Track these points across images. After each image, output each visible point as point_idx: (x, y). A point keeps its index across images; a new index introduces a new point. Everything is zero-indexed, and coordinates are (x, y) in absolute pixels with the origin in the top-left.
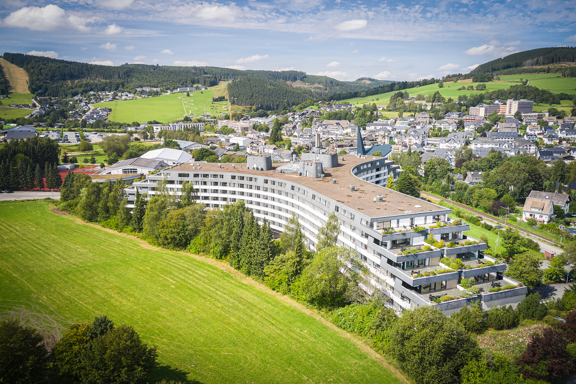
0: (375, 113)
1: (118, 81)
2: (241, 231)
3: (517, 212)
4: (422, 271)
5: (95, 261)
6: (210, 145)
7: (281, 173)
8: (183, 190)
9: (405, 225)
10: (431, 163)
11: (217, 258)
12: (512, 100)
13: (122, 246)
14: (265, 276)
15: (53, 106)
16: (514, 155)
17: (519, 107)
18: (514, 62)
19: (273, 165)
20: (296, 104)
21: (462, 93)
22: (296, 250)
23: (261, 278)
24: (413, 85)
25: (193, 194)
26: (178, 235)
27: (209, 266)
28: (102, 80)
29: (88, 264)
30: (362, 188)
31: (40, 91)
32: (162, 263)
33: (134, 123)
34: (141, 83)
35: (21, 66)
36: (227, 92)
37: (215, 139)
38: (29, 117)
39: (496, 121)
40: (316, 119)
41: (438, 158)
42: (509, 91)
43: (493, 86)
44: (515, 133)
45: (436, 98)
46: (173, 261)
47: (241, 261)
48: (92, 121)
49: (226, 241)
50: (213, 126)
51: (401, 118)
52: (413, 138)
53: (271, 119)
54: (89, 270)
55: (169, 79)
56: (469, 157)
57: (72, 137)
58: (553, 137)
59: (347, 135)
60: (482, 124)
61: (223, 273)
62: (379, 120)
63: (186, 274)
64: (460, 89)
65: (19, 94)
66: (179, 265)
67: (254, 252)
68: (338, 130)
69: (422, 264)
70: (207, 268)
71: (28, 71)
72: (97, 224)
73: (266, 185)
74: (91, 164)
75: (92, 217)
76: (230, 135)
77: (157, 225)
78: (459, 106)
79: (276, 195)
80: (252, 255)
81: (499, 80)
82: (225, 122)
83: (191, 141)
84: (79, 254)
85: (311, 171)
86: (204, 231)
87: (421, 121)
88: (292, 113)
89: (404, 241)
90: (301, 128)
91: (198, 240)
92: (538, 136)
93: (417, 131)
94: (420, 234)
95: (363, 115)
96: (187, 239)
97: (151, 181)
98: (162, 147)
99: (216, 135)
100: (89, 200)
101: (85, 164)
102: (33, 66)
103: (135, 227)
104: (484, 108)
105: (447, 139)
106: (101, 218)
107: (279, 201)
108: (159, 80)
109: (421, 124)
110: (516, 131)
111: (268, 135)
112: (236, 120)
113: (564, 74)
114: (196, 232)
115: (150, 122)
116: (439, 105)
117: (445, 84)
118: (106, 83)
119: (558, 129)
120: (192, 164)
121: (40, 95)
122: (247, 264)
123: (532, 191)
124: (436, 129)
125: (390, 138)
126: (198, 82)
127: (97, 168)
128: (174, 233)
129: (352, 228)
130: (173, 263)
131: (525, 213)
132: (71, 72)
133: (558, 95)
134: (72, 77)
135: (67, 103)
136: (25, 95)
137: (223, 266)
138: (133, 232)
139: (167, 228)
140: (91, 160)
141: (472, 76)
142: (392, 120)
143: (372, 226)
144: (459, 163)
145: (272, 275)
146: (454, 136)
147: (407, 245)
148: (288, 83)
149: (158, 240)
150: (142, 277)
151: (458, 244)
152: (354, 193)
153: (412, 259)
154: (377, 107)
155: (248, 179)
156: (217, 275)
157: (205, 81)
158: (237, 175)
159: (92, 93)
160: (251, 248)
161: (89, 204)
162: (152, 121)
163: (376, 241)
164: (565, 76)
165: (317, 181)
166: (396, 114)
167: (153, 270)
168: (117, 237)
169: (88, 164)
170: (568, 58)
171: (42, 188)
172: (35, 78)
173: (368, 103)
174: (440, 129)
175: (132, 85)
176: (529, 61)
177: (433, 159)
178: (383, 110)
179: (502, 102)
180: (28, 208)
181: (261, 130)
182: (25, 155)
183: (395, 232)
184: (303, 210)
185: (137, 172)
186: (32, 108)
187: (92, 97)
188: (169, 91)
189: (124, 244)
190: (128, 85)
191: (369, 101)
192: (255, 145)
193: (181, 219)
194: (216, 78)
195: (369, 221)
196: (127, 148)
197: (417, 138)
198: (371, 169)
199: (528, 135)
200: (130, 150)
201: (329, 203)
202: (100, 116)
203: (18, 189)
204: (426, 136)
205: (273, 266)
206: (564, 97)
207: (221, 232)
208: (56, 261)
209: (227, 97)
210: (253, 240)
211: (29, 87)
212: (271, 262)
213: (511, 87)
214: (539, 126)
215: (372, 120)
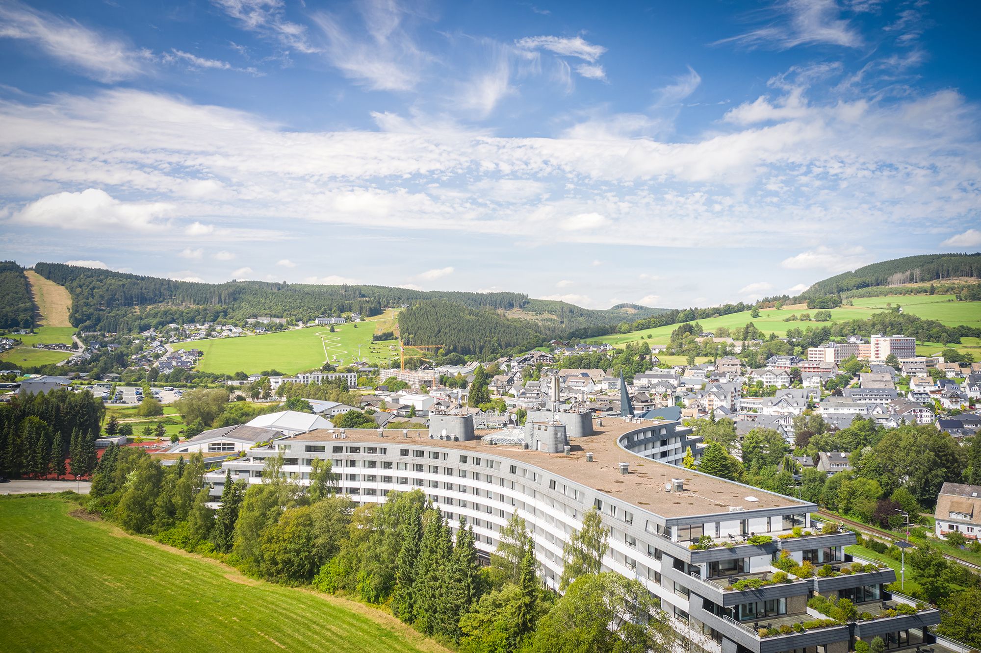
0: (648, 357)
1: (218, 307)
2: (417, 545)
3: (923, 521)
4: (776, 624)
5: (134, 603)
6: (366, 408)
7: (492, 444)
8: (311, 476)
9: (732, 535)
10: (753, 438)
11: (369, 600)
12: (879, 336)
13: (191, 577)
14: (463, 635)
15: (106, 346)
16: (895, 426)
17: (893, 348)
18: (874, 278)
19: (476, 433)
20: (512, 344)
21: (793, 326)
22: (524, 582)
23: (454, 640)
24: (706, 314)
25: (329, 484)
26: (298, 555)
27: (354, 616)
28: (191, 306)
29: (120, 610)
30: (640, 469)
31: (87, 323)
32: (262, 609)
33: (238, 374)
34: (255, 311)
35: (61, 283)
36: (397, 324)
37: (375, 398)
38: (65, 364)
39: (856, 370)
40: (546, 368)
41: (765, 429)
42: (871, 323)
43: (841, 315)
44: (891, 389)
45: (749, 333)
46: (285, 605)
47: (416, 606)
48: (168, 371)
49: (387, 567)
50: (372, 379)
51: (692, 366)
52: (715, 399)
53: (469, 368)
54: (120, 621)
55: (302, 304)
56: (818, 429)
57: (131, 395)
58: (958, 396)
59: (602, 392)
60: (832, 375)
61: (379, 629)
62: (655, 368)
63: (307, 632)
64: (787, 320)
65: (53, 328)
66: (295, 613)
67: (441, 587)
68: (586, 385)
69: (772, 610)
70: (349, 619)
71: (71, 291)
72: (150, 538)
73: (464, 467)
74: (156, 438)
75: (142, 524)
76: (400, 393)
77: (259, 536)
78: (789, 347)
79: (482, 485)
80: (437, 593)
81: (852, 305)
82: (392, 372)
83: (333, 401)
84: (105, 592)
85: (545, 440)
86: (347, 547)
87: (726, 370)
88: (506, 359)
89: (732, 566)
90: (522, 382)
91: (333, 567)
92: (932, 396)
93: (722, 386)
94: (763, 551)
95: (628, 361)
96: (313, 564)
97: (255, 459)
98: (283, 409)
99: (377, 392)
100: (140, 492)
101: (145, 437)
102: (81, 283)
103: (219, 542)
104: (833, 349)
105: (775, 399)
106: (158, 526)
107: (488, 494)
108: (285, 306)
109: (728, 375)
110: (892, 386)
111: (466, 392)
112: (411, 369)
113: (960, 296)
114: (332, 550)
115: (265, 372)
116: (756, 345)
117: (762, 312)
118: (198, 310)
119: (965, 384)
120: (331, 431)
121: (87, 329)
122: (427, 611)
123: (945, 483)
124: (755, 383)
125: (676, 397)
126: (350, 310)
127: (165, 443)
128: (289, 552)
129: (629, 540)
130: (284, 609)
131: (939, 524)
132: (142, 293)
133: (954, 328)
134: (143, 300)
135: (130, 342)
136: (61, 330)
137: (380, 616)
138: (215, 552)
139: (276, 543)
140: (156, 430)
141: (806, 299)
142: (676, 368)
143: (667, 534)
144: (803, 439)
145: (476, 632)
146: (787, 395)
147: (739, 572)
148: (500, 311)
149: (259, 566)
150: (220, 637)
151: (838, 570)
152: (627, 477)
153: (752, 599)
154: (650, 348)
155: (432, 456)
156: (368, 633)
157: (361, 308)
158: (411, 447)
159: (173, 326)
160: (435, 579)
161: (139, 499)
162: (270, 370)
163: (679, 564)
164: (961, 300)
165: (557, 457)
166: (683, 360)
167: (245, 623)
168: (183, 561)
169: (150, 437)
170: (962, 271)
171: (61, 475)
172: (81, 302)
173: (635, 343)
174: (760, 384)
175: (239, 314)
176: (898, 276)
177: (756, 430)
178: (661, 352)
179: (861, 340)
180: (30, 508)
181: (453, 385)
182: (40, 418)
183: (715, 545)
184: (534, 510)
185: (233, 448)
186: (70, 351)
187: (172, 333)
188: (301, 324)
189: (195, 574)
190: (234, 314)
191: (637, 338)
192: (443, 408)
193: (305, 525)
194: (379, 303)
195: (663, 524)
196: (222, 410)
197: (722, 397)
198: (652, 441)
199: (914, 394)
200: (226, 414)
201: (583, 494)
202: (182, 363)
203: (18, 477)
204: (739, 395)
205: (478, 615)
206: (964, 332)
207: (378, 549)
208: (60, 603)
209: (397, 334)
210: (440, 562)
211: (71, 317)
212: (473, 606)
213: (874, 315)
214: (931, 379)
215: (643, 369)
